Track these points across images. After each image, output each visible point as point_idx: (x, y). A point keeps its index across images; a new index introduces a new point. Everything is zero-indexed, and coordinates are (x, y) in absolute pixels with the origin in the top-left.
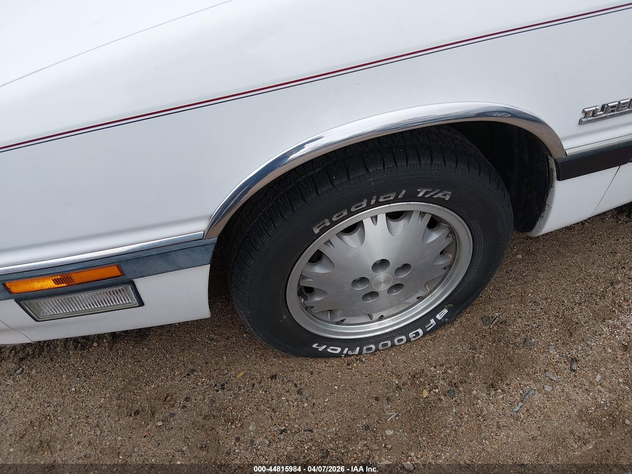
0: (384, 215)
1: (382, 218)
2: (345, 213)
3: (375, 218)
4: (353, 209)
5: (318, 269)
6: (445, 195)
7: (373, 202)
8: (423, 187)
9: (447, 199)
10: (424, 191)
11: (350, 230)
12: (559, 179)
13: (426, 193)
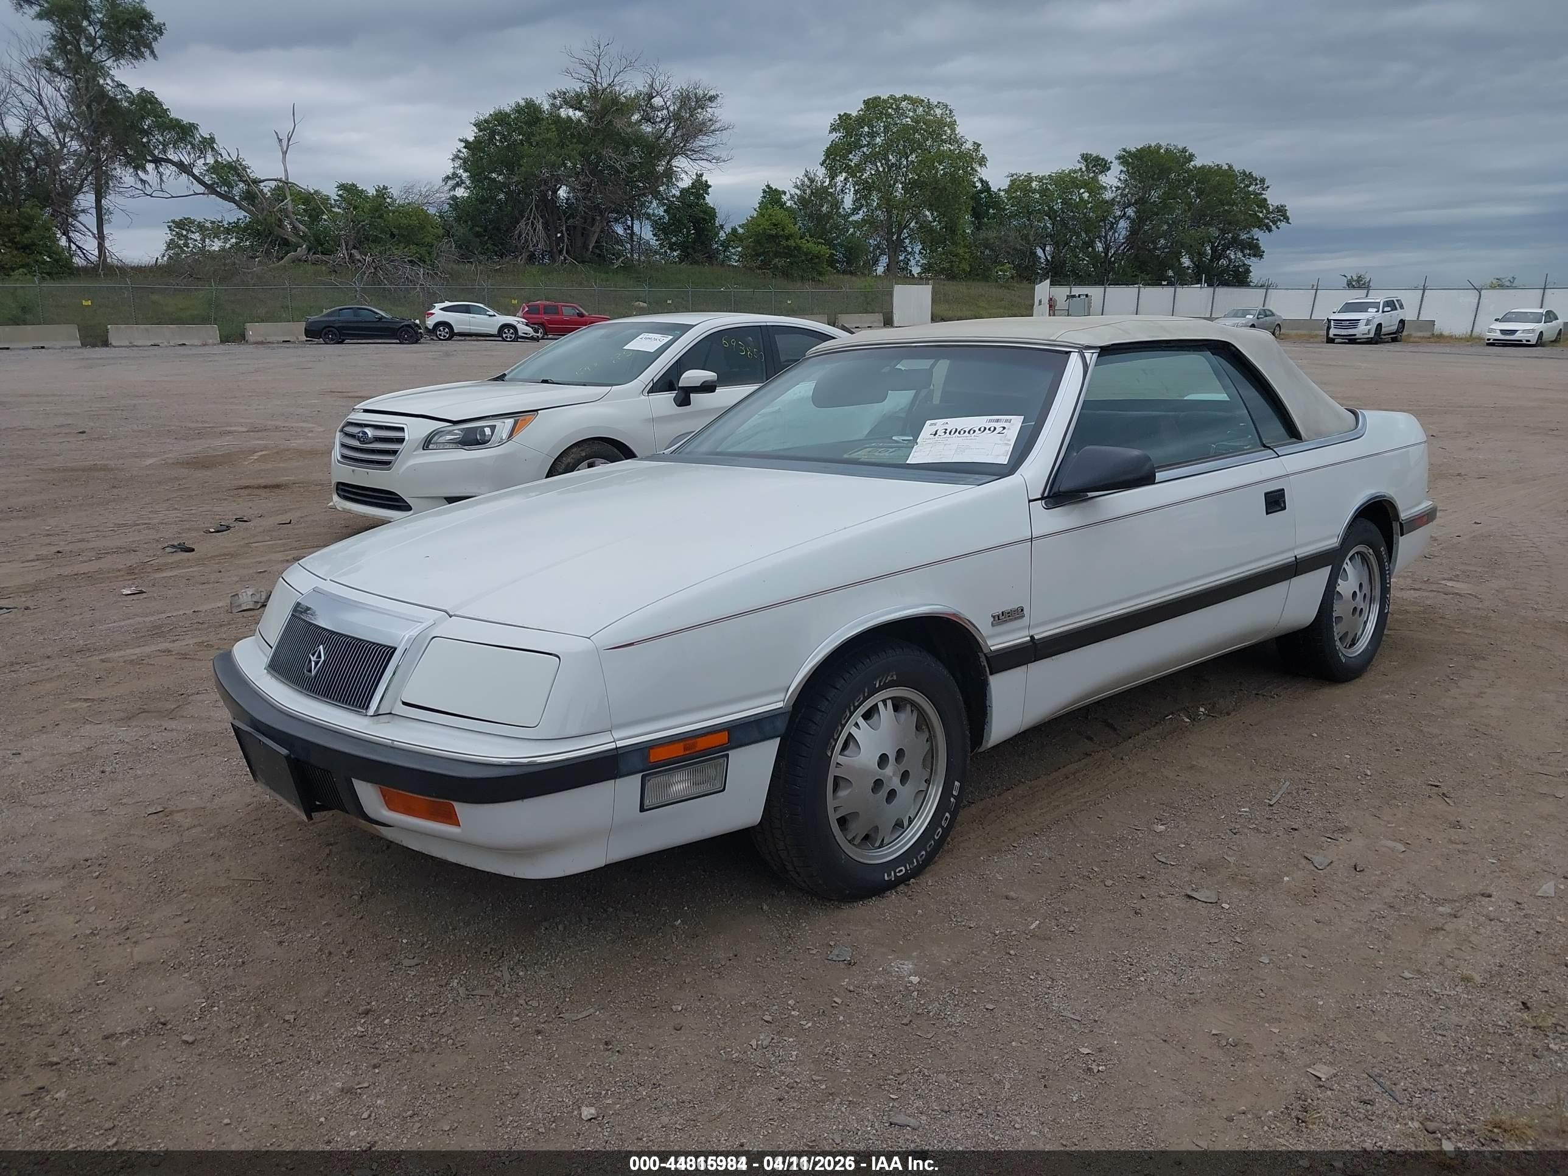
0: (861, 718)
1: (861, 721)
2: (840, 728)
3: (857, 725)
4: (843, 722)
5: (843, 793)
6: (892, 676)
7: (852, 708)
8: (876, 679)
9: (895, 678)
10: (878, 682)
11: (845, 746)
12: (991, 674)
13: (880, 683)
